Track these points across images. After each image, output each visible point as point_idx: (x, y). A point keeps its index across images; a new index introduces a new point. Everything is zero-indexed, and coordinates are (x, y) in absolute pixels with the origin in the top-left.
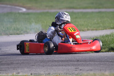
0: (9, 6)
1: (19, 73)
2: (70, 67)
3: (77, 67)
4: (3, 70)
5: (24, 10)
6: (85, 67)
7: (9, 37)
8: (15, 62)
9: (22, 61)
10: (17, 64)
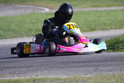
0: (32, 6)
1: (38, 76)
2: (90, 68)
3: (97, 68)
4: (22, 73)
5: (47, 10)
6: (105, 68)
8: (34, 64)
9: (42, 64)
10: (37, 66)
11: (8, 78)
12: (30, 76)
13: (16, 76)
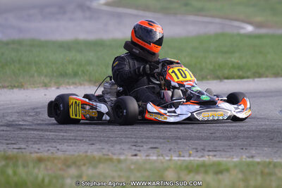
1: (252, 157)
5: (250, 28)
7: (222, 83)
8: (241, 135)
9: (256, 133)
10: (247, 138)
11: (192, 158)
12: (237, 156)
13: (209, 156)
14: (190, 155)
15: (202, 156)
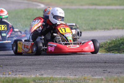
5: (42, 6)
6: (113, 70)
11: (10, 76)
12: (34, 75)
13: (19, 74)
14: (9, 74)
15: (16, 75)
